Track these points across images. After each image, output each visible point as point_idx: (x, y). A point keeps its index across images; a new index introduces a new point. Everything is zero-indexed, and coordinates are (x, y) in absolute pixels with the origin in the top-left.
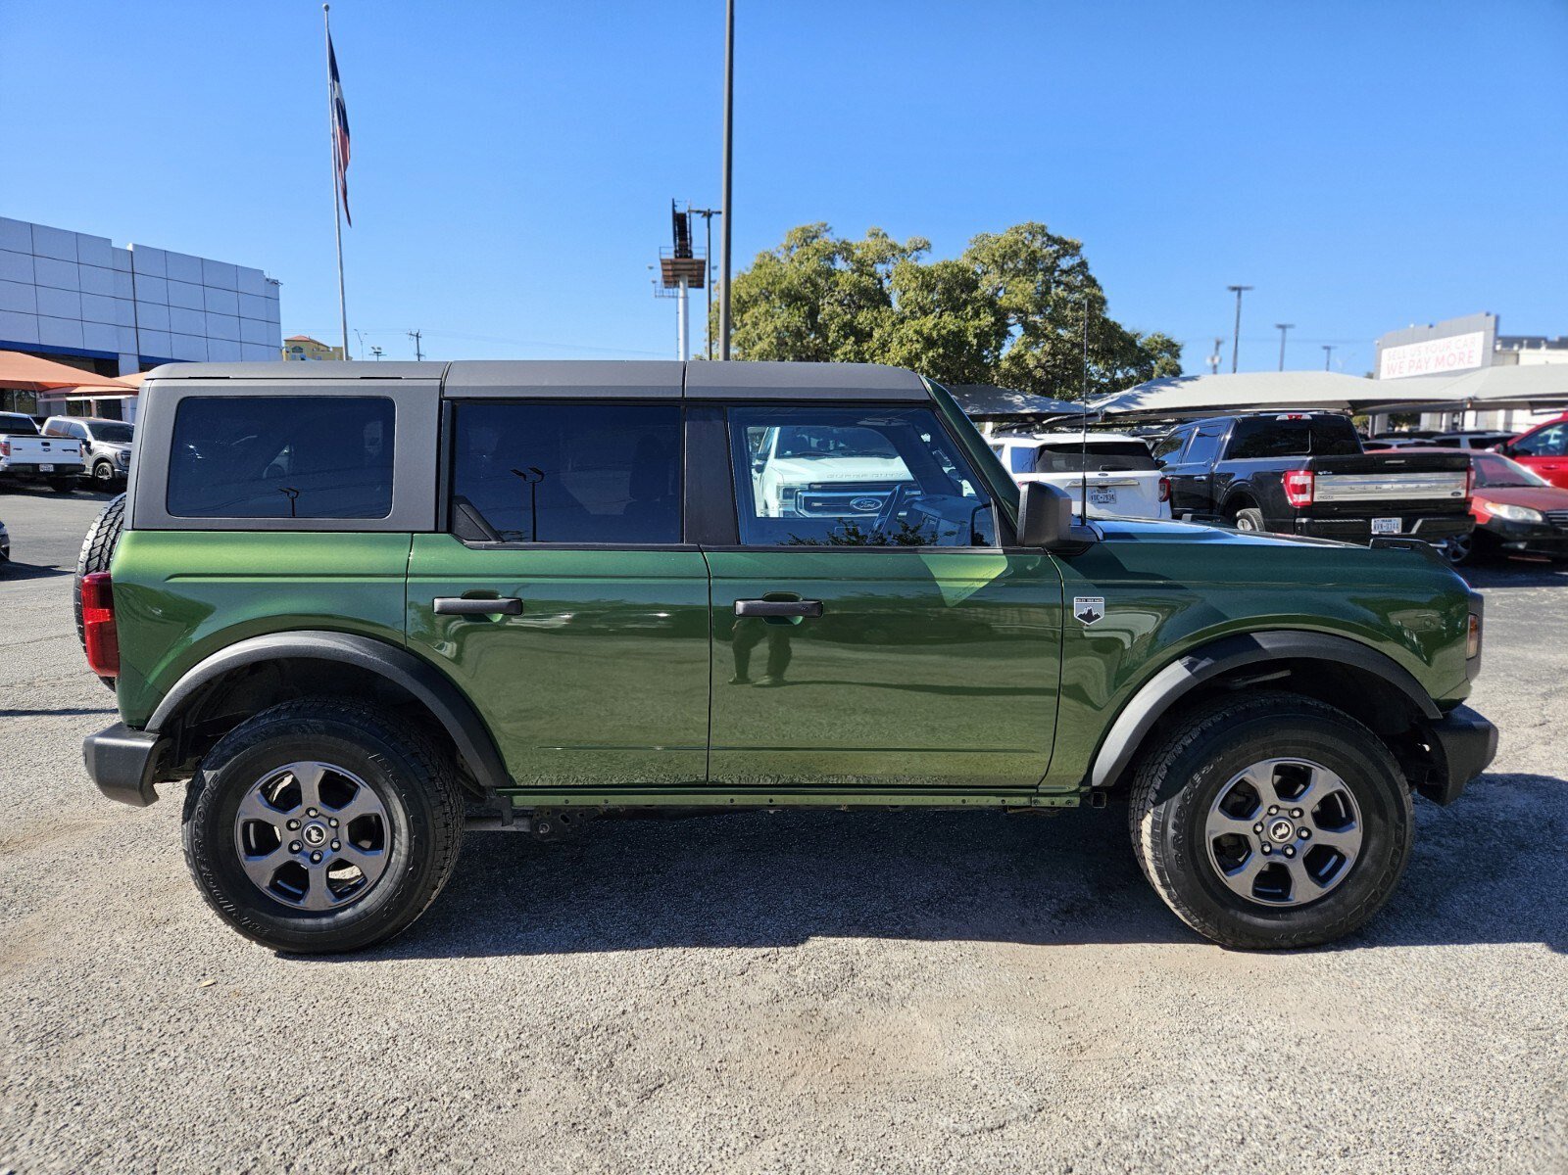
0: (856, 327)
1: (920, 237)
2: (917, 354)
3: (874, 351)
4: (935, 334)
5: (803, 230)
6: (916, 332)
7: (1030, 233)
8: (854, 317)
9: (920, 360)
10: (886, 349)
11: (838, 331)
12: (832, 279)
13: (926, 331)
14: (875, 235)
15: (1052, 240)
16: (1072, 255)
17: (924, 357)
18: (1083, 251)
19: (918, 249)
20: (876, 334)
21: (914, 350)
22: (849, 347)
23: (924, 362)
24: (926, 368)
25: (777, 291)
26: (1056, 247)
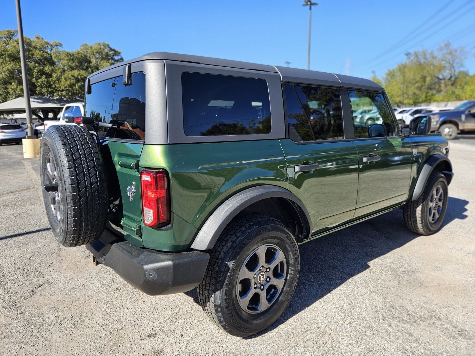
0: (44, 72)
1: (57, 41)
2: (73, 84)
3: (55, 81)
4: (79, 77)
5: (8, 31)
6: (72, 76)
7: (103, 46)
8: (44, 68)
9: (75, 86)
10: (60, 81)
11: (37, 73)
12: (31, 52)
13: (76, 76)
14: (38, 38)
15: (111, 50)
16: (118, 56)
17: (77, 85)
18: (121, 54)
19: (57, 46)
20: (54, 75)
21: (72, 83)
22: (44, 79)
23: (77, 87)
24: (78, 89)
25: (6, 54)
26: (113, 52)
